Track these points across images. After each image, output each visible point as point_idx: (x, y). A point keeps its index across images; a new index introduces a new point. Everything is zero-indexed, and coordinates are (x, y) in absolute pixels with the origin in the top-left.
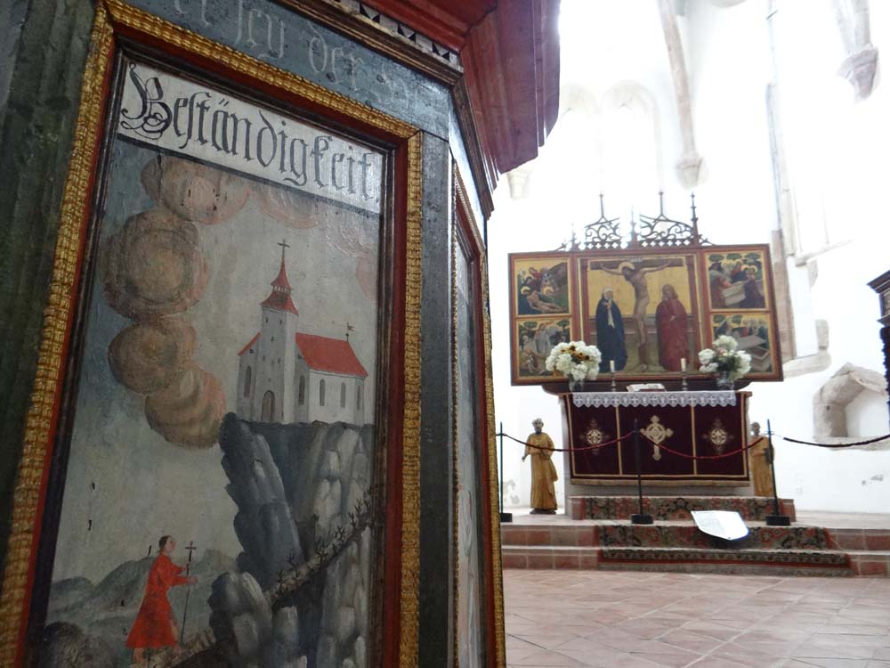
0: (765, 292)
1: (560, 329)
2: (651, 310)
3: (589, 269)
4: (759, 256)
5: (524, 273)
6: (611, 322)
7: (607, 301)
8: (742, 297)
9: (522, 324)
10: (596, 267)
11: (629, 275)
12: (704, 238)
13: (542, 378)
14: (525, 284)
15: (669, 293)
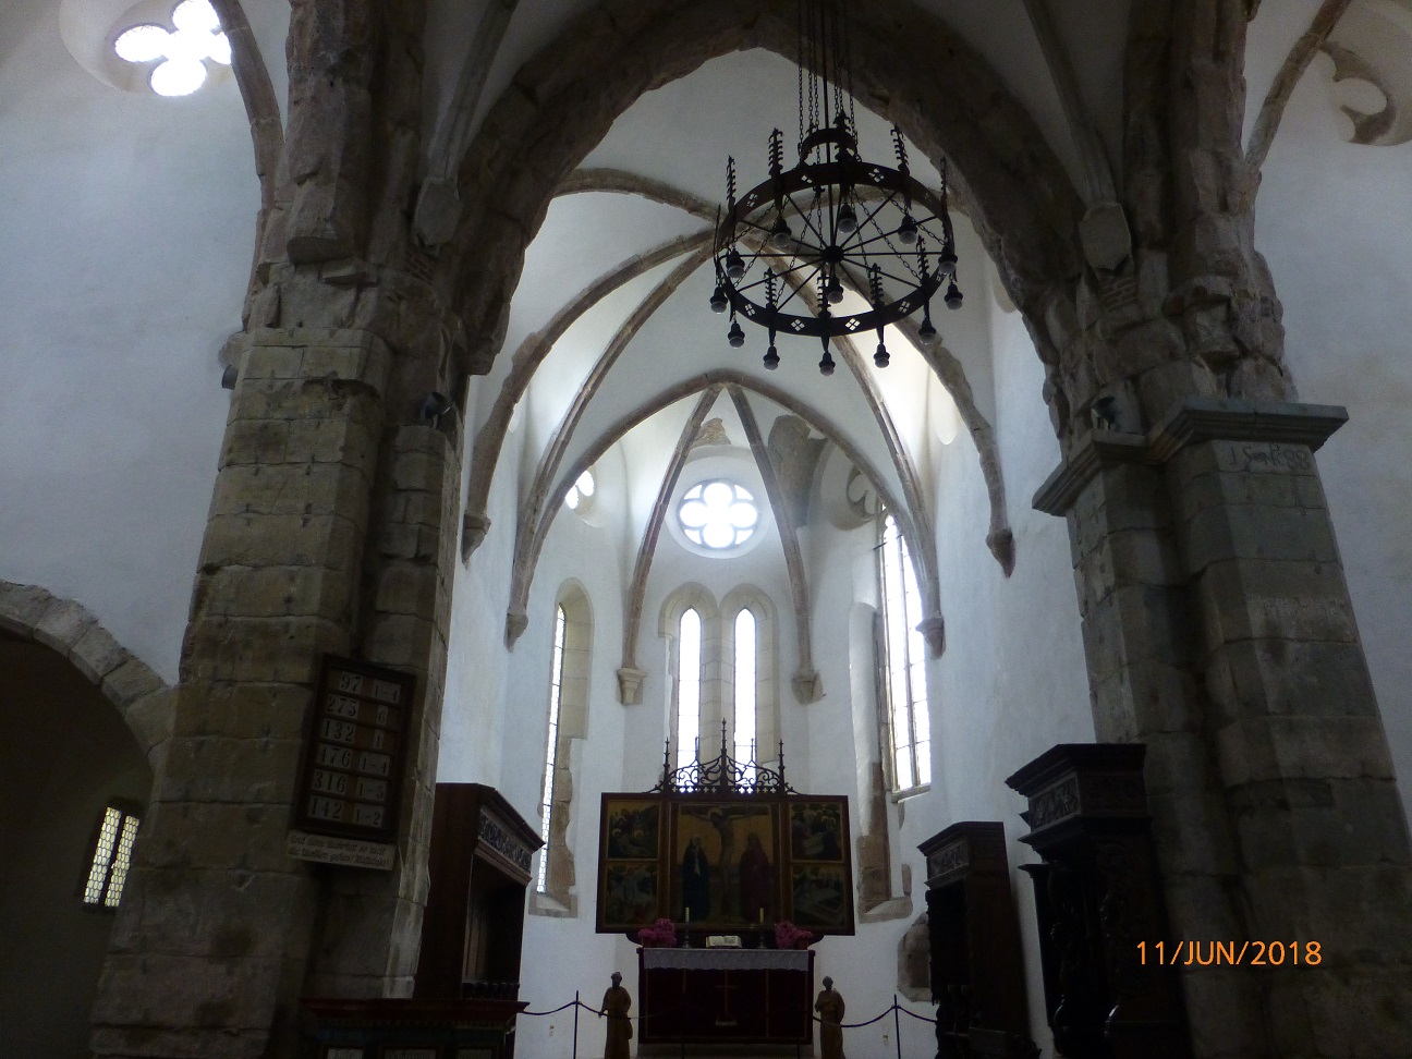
0: (842, 844)
1: (648, 875)
2: (736, 859)
3: (679, 813)
4: (838, 808)
5: (616, 814)
6: (697, 870)
7: (695, 848)
8: (821, 848)
9: (611, 868)
10: (687, 811)
11: (718, 822)
12: (789, 786)
13: (627, 926)
14: (616, 827)
15: (754, 840)
